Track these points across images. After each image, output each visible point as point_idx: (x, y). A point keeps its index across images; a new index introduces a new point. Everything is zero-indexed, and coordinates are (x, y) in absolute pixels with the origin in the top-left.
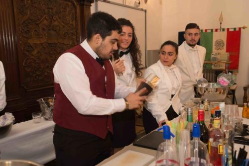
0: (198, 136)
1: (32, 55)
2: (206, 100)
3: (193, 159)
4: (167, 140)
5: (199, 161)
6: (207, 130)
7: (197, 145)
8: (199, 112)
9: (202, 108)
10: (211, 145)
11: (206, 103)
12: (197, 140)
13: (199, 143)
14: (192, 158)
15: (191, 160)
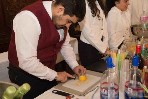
0: (136, 66)
1: (13, 3)
2: (142, 38)
3: (132, 82)
4: (109, 69)
5: (136, 83)
6: (142, 60)
7: (135, 72)
8: (137, 47)
9: (139, 43)
10: (145, 71)
11: (142, 40)
12: (136, 68)
13: (137, 70)
14: (130, 81)
15: (130, 83)
